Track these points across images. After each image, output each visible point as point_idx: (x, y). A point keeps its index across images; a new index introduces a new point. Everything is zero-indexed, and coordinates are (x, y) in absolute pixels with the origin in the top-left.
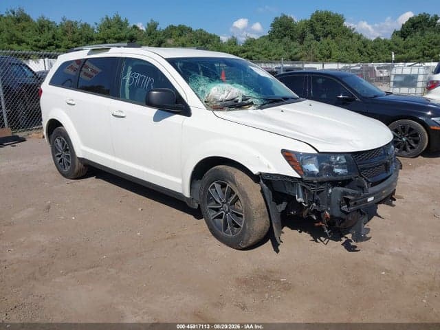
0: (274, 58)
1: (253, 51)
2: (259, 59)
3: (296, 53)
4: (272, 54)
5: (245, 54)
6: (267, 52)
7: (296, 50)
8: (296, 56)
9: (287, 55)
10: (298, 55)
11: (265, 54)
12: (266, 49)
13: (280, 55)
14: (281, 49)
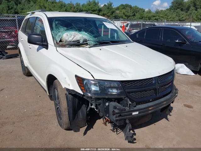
0: (170, 20)
1: (159, 16)
2: (162, 20)
3: (183, 17)
4: (169, 18)
5: (155, 18)
6: (166, 16)
7: (183, 16)
8: (182, 19)
9: (177, 18)
10: (184, 19)
11: (165, 18)
12: (166, 15)
13: (174, 18)
14: (174, 15)
